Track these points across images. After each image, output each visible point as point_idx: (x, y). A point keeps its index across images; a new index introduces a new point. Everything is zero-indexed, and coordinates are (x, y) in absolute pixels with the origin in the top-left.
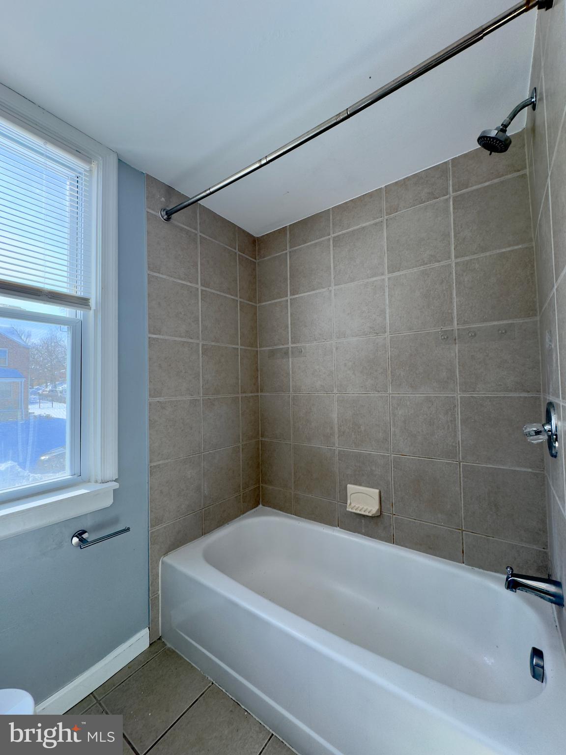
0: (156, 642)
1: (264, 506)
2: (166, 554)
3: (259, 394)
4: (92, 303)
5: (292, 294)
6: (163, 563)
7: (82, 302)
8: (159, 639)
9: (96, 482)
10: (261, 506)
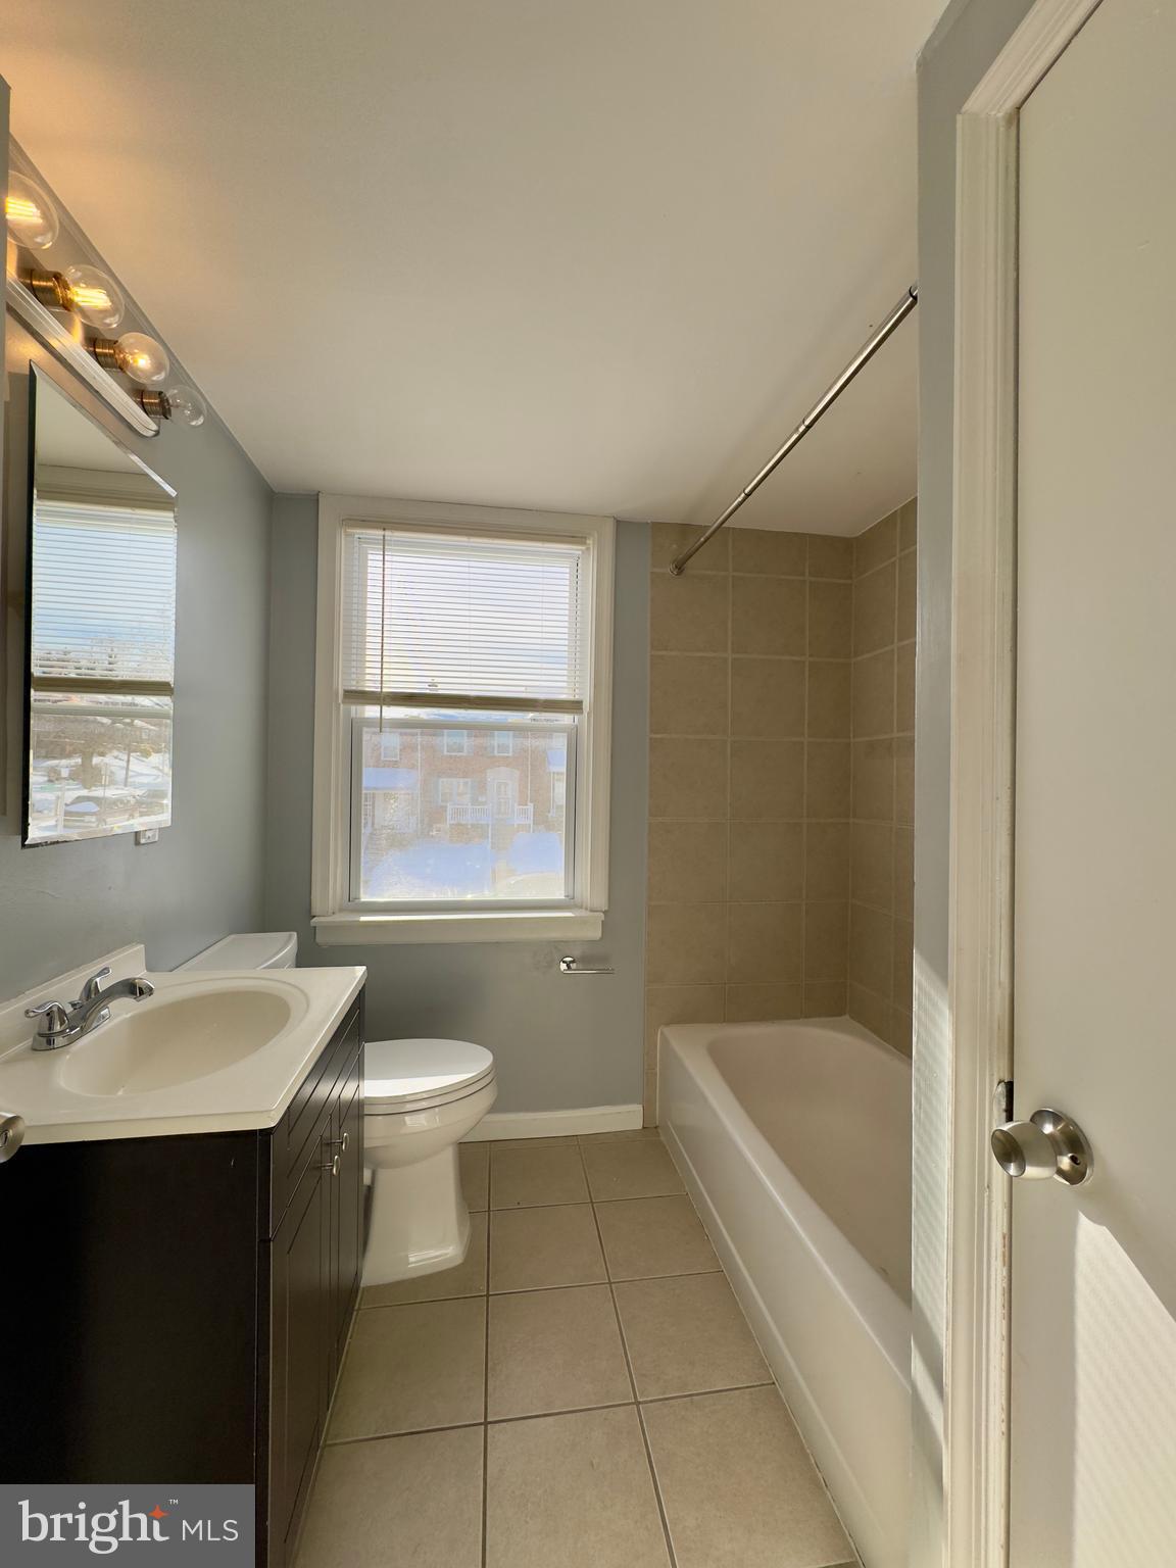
0: (650, 1129)
1: (852, 1018)
2: (667, 1024)
3: (851, 820)
4: (586, 706)
5: (900, 640)
6: (662, 1033)
7: (574, 706)
8: (656, 1127)
9: (586, 909)
10: (847, 1017)
